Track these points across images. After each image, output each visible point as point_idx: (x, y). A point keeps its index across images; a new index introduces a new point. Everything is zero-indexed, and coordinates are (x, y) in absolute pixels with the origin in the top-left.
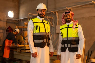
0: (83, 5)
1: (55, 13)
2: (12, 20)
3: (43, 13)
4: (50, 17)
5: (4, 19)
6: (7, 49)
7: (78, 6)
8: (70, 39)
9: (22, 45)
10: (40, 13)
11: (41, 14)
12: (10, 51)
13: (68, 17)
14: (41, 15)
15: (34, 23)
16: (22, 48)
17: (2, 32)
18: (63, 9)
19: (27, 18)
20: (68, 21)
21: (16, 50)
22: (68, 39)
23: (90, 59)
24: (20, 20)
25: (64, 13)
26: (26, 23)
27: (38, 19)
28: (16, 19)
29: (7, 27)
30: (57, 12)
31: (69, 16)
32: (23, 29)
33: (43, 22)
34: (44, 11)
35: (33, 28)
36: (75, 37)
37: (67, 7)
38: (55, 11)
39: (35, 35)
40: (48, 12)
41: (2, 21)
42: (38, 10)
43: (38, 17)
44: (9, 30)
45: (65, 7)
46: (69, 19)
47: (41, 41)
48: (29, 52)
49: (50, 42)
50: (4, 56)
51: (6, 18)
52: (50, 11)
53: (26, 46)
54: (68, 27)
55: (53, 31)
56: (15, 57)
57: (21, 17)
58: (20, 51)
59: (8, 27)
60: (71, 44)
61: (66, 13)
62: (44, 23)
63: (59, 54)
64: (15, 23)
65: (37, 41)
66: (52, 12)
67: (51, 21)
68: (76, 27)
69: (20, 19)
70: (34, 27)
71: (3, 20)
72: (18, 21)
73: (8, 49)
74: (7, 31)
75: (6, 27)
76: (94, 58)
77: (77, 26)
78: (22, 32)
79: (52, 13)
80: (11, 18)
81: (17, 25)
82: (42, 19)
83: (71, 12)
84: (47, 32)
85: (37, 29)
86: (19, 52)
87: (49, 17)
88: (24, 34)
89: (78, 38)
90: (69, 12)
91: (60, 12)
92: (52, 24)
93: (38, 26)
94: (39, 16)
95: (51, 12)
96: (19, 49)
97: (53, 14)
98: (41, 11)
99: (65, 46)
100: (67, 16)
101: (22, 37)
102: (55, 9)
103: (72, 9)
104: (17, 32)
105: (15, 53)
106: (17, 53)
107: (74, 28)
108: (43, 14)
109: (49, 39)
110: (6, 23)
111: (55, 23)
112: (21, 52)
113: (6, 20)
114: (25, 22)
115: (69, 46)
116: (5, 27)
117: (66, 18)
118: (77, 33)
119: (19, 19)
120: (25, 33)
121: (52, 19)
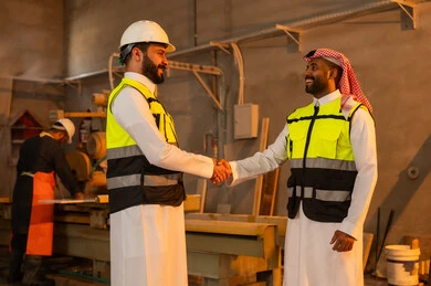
0: (350, 12)
1: (230, 49)
4: (207, 69)
7: (327, 17)
18: (264, 32)
19: (107, 74)
22: (307, 166)
23: (383, 246)
24: (75, 83)
26: (99, 97)
28: (55, 77)
29: (16, 117)
30: (238, 44)
32: (87, 123)
37: (282, 23)
38: (227, 41)
40: (196, 45)
44: (24, 127)
45: (274, 25)
51: (11, 78)
52: (208, 42)
54: (315, 117)
55: (221, 131)
57: (79, 70)
58: (106, 221)
59: (21, 114)
64: (49, 97)
66: (217, 44)
67: (210, 84)
69: (71, 79)
72: (66, 85)
74: (15, 133)
75: (13, 115)
76: (400, 244)
78: (83, 136)
79: (216, 49)
81: (62, 104)
87: (201, 68)
88: (93, 144)
91: (249, 44)
92: (214, 98)
95: (212, 44)
97: (220, 53)
99: (294, 191)
101: (87, 158)
102: (229, 31)
103: (301, 32)
111: (229, 95)
113: (10, 86)
114: (97, 92)
115: (308, 192)
116: (8, 115)
119: (68, 76)
121: (216, 76)
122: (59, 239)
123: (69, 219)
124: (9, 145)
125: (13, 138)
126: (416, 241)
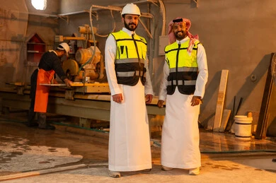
2: (41, 17)
3: (134, 21)
4: (145, 14)
5: (20, 14)
6: (42, 91)
8: (182, 71)
9: (78, 83)
10: (128, 21)
11: (130, 24)
12: (49, 97)
13: (180, 29)
14: (130, 26)
15: (117, 41)
16: (77, 91)
17: (17, 50)
20: (179, 37)
21: (61, 95)
22: (179, 71)
24: (65, 18)
25: (172, 22)
26: (82, 28)
27: (125, 33)
28: (53, 13)
29: (30, 37)
30: (163, 1)
31: (181, 26)
33: (133, 39)
34: (135, 18)
35: (115, 51)
36: (190, 66)
39: (118, 63)
41: (16, 19)
42: (124, 15)
43: (124, 29)
44: (34, 43)
46: (181, 33)
47: (130, 74)
48: (94, 98)
49: (147, 75)
50: (35, 108)
51: (28, 13)
53: (86, 84)
54: (179, 49)
55: (151, 51)
56: (61, 111)
57: (68, 9)
58: (73, 96)
59: (33, 35)
60: (184, 79)
61: (174, 21)
62: (135, 41)
63: (162, 98)
64: (49, 25)
65: (122, 74)
68: (194, 49)
69: (63, 15)
70: (117, 48)
71: (18, 18)
72: (59, 18)
73: (44, 92)
74: (29, 46)
75: (28, 36)
76: (244, 115)
77: (196, 47)
79: (150, 3)
80: (39, 10)
81: (56, 29)
82: (132, 32)
83: (185, 21)
84: (141, 57)
85: (122, 53)
86: (69, 99)
88: (80, 55)
89: (197, 68)
90: (181, 20)
92: (148, 31)
93: (125, 48)
94: (127, 27)
95: (148, 1)
96: (71, 92)
97: (152, 6)
98: (130, 18)
99: (172, 83)
100: (177, 27)
101: (76, 64)
104: (65, 51)
105: (59, 101)
106: (65, 103)
107: (190, 52)
108: (133, 23)
109: (145, 70)
110: (28, 26)
111: (157, 30)
112: (75, 99)
113: (27, 16)
115: (180, 82)
116: (25, 36)
117: (176, 31)
118: (196, 59)
120: (82, 55)
121: (149, 18)
122: (52, 104)
123: (57, 95)
124: (26, 53)
125: (28, 49)
126: (250, 114)
